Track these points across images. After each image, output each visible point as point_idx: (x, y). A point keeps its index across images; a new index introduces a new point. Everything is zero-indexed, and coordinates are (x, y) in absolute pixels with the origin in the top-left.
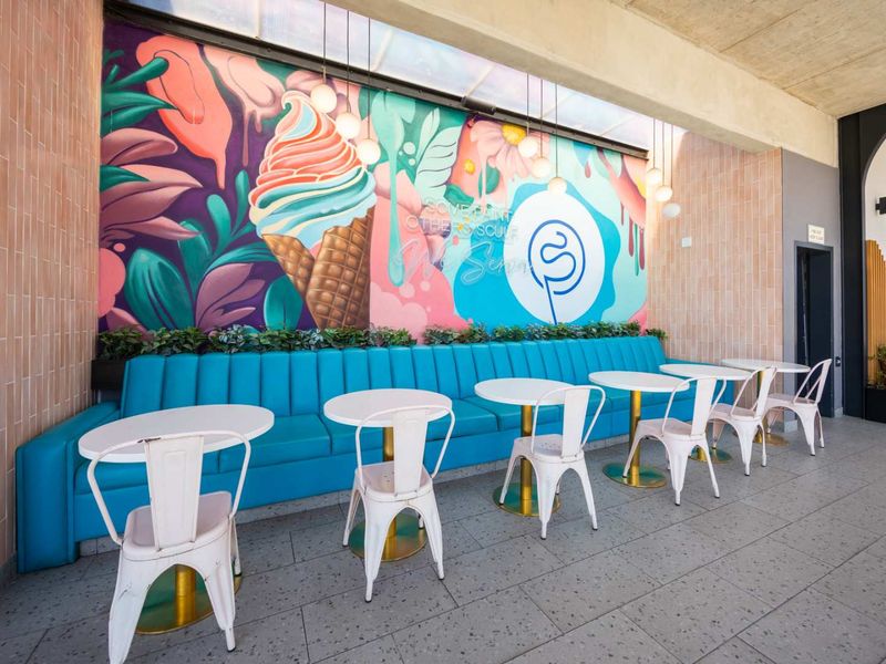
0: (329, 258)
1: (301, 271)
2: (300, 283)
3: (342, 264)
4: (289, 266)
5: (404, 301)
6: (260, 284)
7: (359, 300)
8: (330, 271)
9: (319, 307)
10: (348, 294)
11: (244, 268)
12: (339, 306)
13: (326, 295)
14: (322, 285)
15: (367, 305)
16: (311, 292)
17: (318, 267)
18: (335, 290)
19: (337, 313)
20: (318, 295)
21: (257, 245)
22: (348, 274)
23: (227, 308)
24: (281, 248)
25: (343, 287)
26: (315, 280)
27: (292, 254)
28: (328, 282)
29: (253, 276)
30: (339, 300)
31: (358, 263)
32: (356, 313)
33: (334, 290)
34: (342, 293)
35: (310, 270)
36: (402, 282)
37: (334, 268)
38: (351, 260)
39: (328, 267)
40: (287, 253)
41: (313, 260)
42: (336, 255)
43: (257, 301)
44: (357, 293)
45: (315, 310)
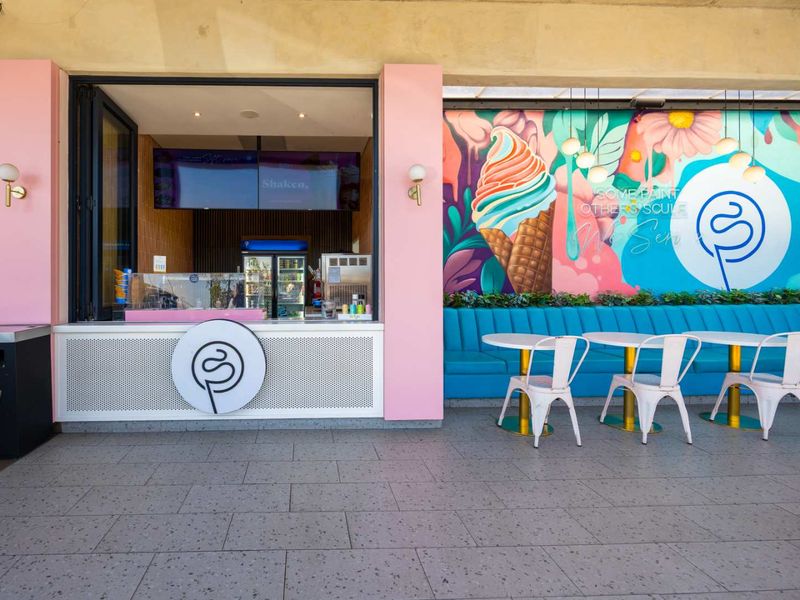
0: (523, 242)
1: (504, 253)
2: (503, 261)
3: (531, 245)
4: (496, 249)
5: (579, 272)
6: (478, 262)
7: (544, 272)
8: (523, 252)
9: (516, 278)
10: (535, 268)
11: (468, 253)
12: (529, 277)
13: (521, 269)
14: (518, 262)
15: (550, 276)
16: (511, 267)
17: (515, 249)
18: (527, 265)
19: (528, 281)
20: (516, 269)
21: (478, 236)
22: (536, 252)
23: (460, 279)
24: (491, 237)
25: (533, 263)
26: (513, 258)
27: (498, 241)
28: (523, 259)
29: (474, 258)
30: (530, 272)
31: (543, 245)
32: (542, 281)
33: (526, 265)
34: (532, 267)
35: (510, 251)
36: (576, 258)
37: (526, 249)
38: (538, 243)
39: (521, 248)
40: (495, 241)
41: (512, 244)
42: (527, 239)
43: (477, 274)
44: (542, 267)
45: (513, 280)
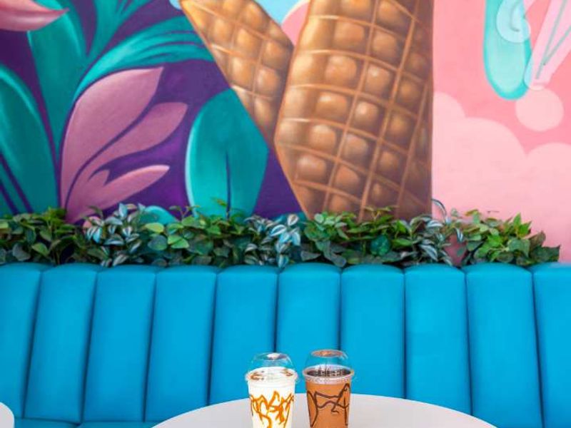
0: (328, 39)
1: (264, 77)
2: (261, 107)
3: (360, 51)
4: (237, 66)
5: (530, 139)
6: (176, 113)
7: (403, 141)
8: (330, 71)
9: (305, 162)
10: (374, 126)
11: (147, 80)
12: (352, 159)
13: (321, 131)
14: (311, 108)
15: (424, 155)
16: (286, 127)
17: (302, 64)
18: (343, 119)
19: (347, 174)
20: (303, 133)
21: (169, 24)
22: (375, 74)
23: (117, 168)
24: (220, 26)
25: (363, 110)
26: (294, 96)
27: (243, 37)
28: (326, 99)
29: (164, 95)
30: (353, 143)
31: (401, 45)
32: (395, 174)
33: (339, 118)
34: (361, 125)
35: (283, 72)
36: (524, 88)
37: (340, 64)
38: (383, 40)
39: (323, 61)
40: (231, 37)
41: (288, 48)
42: (345, 29)
43: (172, 152)
44: (398, 124)
45: (295, 167)
